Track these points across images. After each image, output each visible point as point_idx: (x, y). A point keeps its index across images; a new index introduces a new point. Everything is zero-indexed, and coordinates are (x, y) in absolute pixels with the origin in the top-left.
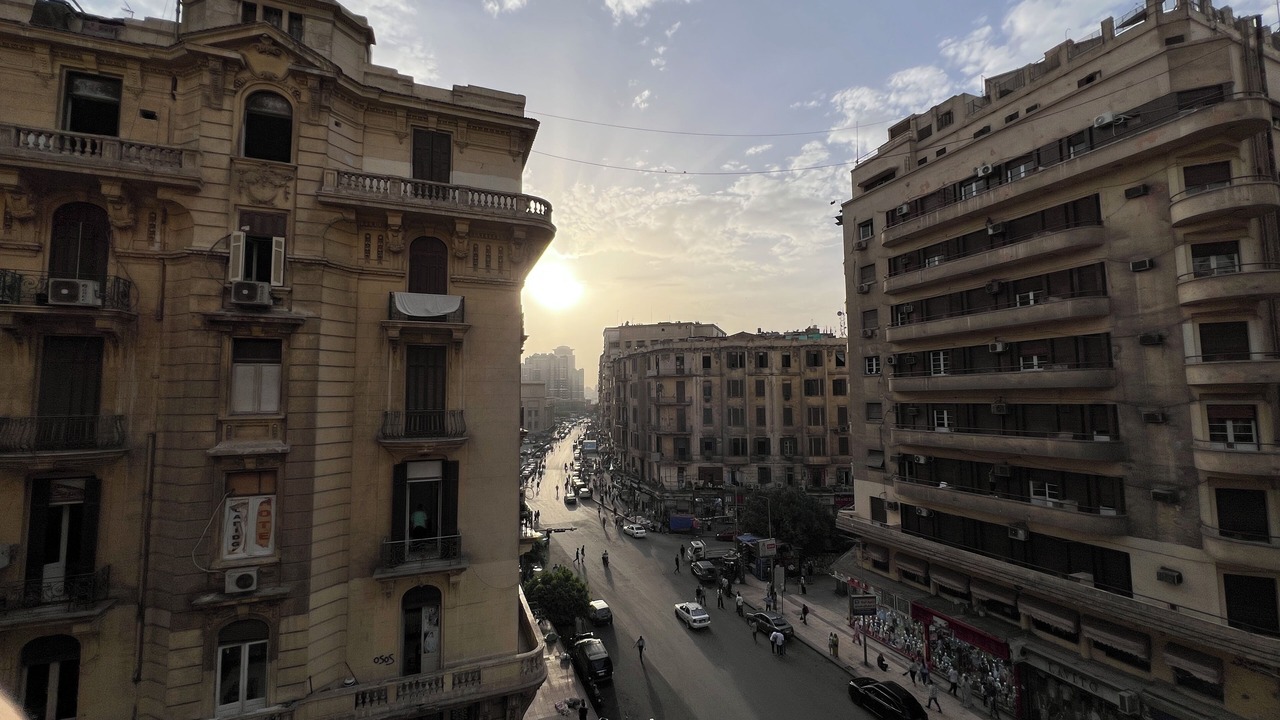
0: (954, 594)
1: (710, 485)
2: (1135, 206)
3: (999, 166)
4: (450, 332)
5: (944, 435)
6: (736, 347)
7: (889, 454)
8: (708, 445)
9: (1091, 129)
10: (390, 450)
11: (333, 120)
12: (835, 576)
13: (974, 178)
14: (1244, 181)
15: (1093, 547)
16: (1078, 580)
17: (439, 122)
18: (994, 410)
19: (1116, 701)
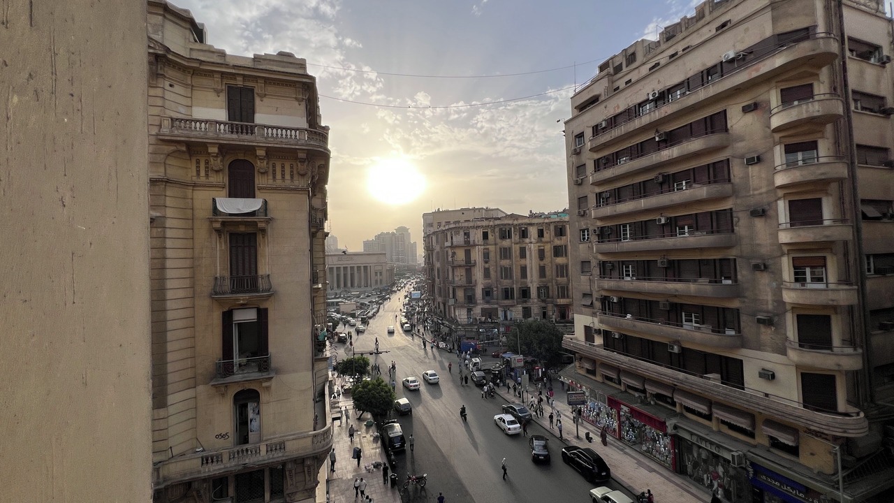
0: (636, 390)
1: (490, 320)
2: (750, 118)
3: (664, 92)
4: (255, 223)
5: (629, 283)
6: (505, 225)
7: (595, 295)
8: (487, 293)
9: (721, 62)
10: (220, 302)
11: (167, 83)
12: (562, 379)
13: (647, 101)
14: (822, 97)
15: (720, 356)
16: (709, 379)
17: (244, 80)
18: (659, 265)
19: (730, 458)
